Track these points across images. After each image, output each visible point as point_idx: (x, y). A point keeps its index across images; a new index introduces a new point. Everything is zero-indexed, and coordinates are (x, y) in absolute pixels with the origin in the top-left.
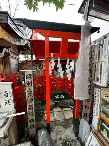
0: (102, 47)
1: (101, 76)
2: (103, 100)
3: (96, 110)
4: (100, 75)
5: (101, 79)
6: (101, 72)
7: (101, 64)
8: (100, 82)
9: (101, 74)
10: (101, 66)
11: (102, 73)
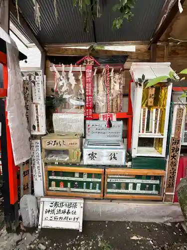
0: (35, 84)
1: (38, 122)
2: (46, 150)
3: (37, 170)
4: (36, 122)
5: (38, 125)
6: (37, 117)
7: (37, 106)
8: (38, 130)
9: (38, 120)
10: (37, 109)
11: (39, 118)
